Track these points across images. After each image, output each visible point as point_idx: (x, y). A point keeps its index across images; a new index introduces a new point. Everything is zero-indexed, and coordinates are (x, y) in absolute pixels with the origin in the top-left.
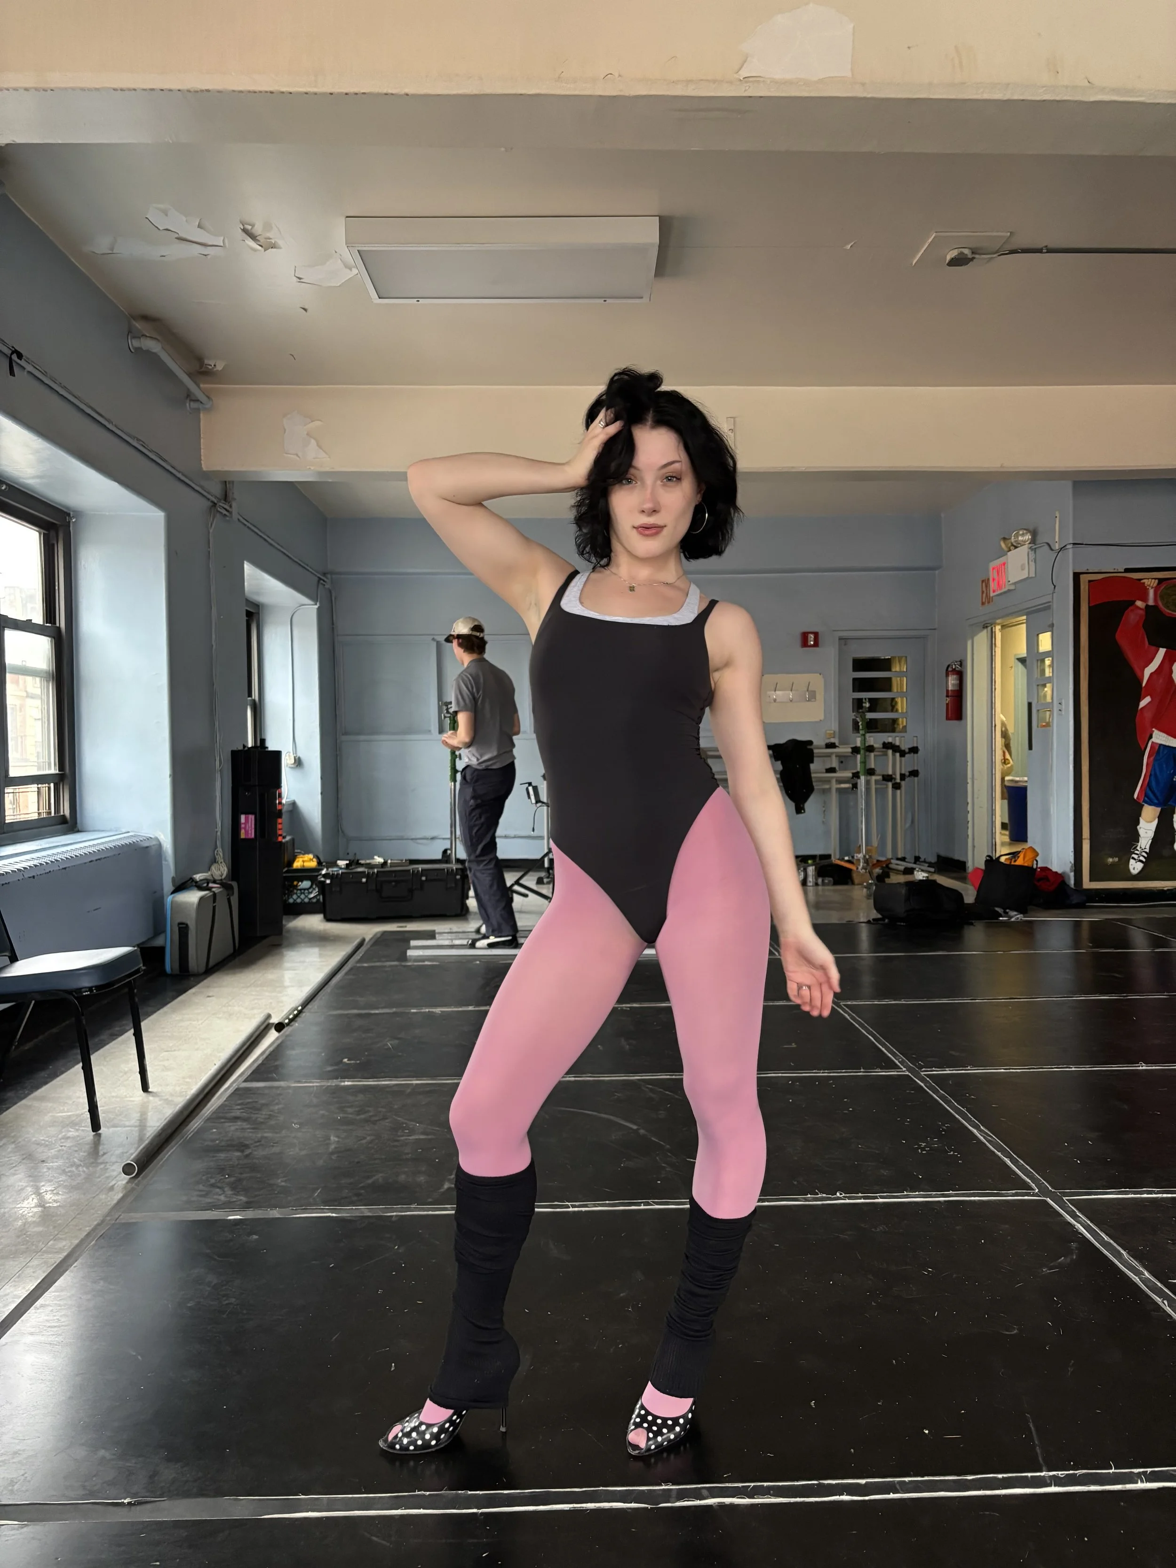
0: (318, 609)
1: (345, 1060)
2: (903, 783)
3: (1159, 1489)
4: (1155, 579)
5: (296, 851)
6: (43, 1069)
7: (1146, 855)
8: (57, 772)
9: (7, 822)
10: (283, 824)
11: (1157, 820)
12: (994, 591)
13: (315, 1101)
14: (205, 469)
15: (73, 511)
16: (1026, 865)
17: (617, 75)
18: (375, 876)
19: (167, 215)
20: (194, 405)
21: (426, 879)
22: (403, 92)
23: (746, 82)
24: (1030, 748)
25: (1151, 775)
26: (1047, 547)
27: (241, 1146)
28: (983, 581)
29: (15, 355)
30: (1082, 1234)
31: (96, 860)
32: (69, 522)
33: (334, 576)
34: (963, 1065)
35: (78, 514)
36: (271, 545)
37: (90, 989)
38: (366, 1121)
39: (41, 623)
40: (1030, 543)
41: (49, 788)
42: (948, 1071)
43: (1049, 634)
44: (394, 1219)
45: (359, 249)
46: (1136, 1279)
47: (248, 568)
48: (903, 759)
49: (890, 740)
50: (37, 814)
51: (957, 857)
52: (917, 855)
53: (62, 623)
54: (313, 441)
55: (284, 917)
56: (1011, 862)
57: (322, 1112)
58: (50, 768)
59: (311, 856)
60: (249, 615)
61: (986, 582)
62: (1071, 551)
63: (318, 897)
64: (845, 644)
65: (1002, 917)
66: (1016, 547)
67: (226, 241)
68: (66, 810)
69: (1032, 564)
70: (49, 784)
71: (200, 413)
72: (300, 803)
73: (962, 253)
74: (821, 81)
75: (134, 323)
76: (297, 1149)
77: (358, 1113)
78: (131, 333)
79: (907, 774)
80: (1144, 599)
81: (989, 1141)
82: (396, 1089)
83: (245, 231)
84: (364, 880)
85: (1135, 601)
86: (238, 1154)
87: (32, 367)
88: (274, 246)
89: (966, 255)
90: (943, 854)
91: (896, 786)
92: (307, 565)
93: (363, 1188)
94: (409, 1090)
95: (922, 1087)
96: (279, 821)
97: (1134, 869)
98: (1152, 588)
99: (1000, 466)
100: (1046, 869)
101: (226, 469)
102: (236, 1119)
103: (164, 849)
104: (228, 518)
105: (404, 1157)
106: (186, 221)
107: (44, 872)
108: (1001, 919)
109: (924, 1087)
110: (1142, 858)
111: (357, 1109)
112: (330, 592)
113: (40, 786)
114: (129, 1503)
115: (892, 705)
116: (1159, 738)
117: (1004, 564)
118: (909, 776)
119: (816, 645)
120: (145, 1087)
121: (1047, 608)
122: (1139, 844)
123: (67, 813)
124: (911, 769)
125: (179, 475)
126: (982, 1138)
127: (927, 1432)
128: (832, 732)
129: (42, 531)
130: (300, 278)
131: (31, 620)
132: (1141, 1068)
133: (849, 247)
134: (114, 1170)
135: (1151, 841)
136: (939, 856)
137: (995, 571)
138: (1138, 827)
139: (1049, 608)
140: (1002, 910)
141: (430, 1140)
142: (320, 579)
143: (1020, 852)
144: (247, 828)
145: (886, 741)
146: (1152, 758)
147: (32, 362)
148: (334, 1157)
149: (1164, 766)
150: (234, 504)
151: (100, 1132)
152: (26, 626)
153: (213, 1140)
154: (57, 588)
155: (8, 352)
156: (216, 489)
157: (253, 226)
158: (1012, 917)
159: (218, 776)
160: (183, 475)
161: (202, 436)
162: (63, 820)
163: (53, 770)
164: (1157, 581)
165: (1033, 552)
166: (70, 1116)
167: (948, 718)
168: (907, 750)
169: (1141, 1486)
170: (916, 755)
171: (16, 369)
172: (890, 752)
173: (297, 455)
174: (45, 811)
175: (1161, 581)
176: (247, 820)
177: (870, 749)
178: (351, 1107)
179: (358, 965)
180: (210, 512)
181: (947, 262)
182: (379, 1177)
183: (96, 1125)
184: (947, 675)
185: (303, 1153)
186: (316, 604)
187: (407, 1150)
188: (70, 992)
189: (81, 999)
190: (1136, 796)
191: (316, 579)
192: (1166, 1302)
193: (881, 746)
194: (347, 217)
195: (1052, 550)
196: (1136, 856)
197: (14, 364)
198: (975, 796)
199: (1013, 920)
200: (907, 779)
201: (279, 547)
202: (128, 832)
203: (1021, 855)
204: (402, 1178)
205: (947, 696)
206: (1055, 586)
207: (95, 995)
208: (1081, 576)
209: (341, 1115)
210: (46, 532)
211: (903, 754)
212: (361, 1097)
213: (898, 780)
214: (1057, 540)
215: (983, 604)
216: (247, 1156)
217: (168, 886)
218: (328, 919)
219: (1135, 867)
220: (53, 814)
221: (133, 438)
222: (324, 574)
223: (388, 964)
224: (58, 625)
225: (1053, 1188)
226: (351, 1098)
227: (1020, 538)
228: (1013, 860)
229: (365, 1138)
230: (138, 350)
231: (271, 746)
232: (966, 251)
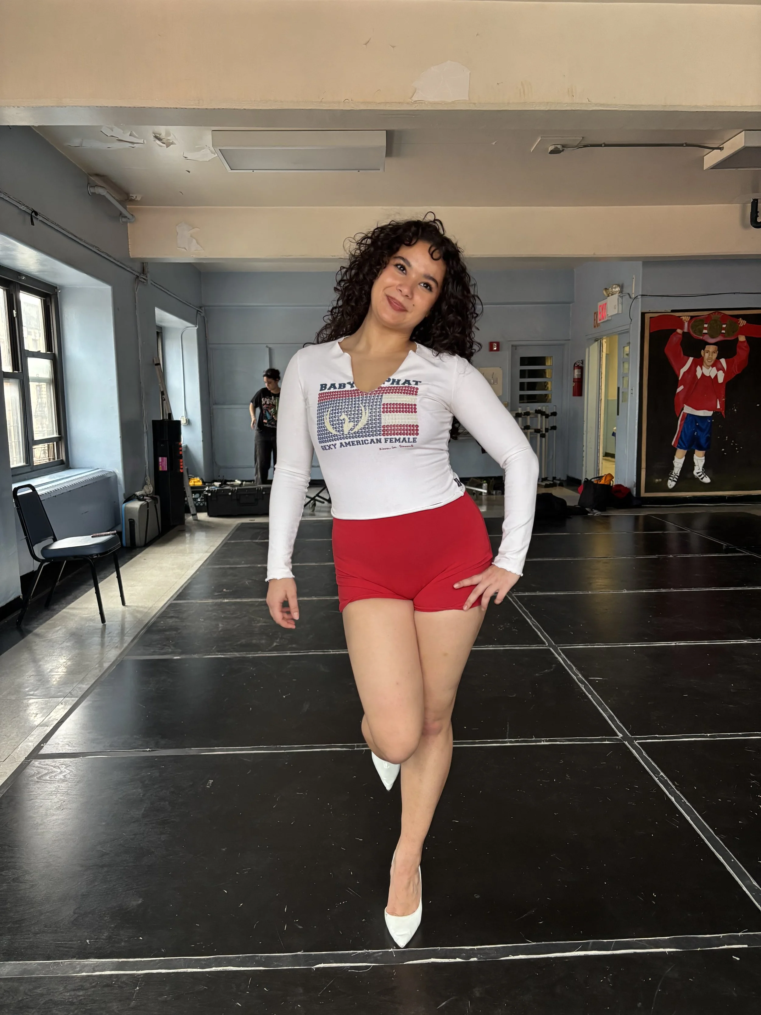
0: (197, 329)
1: (225, 590)
2: (547, 434)
3: (549, 745)
4: (689, 316)
5: (189, 475)
6: (69, 595)
7: (677, 477)
8: (58, 436)
9: (35, 464)
10: (183, 462)
11: (684, 458)
12: (600, 320)
13: (210, 609)
14: (131, 257)
15: (59, 286)
16: (606, 484)
17: (350, 100)
18: (236, 491)
19: (112, 131)
20: (124, 220)
21: (266, 494)
22: (242, 108)
23: (416, 103)
24: (618, 414)
25: (682, 432)
26: (628, 296)
27: (176, 629)
28: (595, 313)
29: (34, 213)
30: (559, 661)
31: (85, 486)
32: (57, 292)
33: (206, 308)
34: (534, 591)
35: (62, 287)
36: (170, 295)
37: (97, 555)
38: (236, 618)
39: (44, 352)
40: (619, 293)
41: (53, 444)
42: (527, 594)
43: (628, 347)
44: (250, 658)
45: (220, 149)
46: (575, 678)
47: (158, 311)
48: (547, 419)
49: (539, 408)
50: (48, 460)
51: (577, 477)
52: (554, 476)
53: (56, 350)
54: (194, 241)
55: (185, 514)
56: (598, 482)
57: (214, 614)
58: (53, 434)
59: (198, 479)
60: (158, 333)
61: (596, 313)
62: (640, 300)
63: (204, 503)
64: (516, 349)
65: (589, 513)
66: (612, 295)
67: (145, 141)
68: (63, 457)
69: (620, 306)
70: (53, 442)
71: (127, 223)
72: (190, 446)
73: (557, 148)
74: (453, 102)
75: (91, 177)
76: (203, 630)
77: (232, 614)
78: (90, 184)
79: (550, 428)
80: (682, 328)
81: (533, 625)
82: (251, 603)
83: (156, 137)
84: (230, 494)
85: (676, 329)
86: (175, 632)
87: (42, 218)
88: (172, 143)
89: (559, 148)
90: (571, 475)
91: (543, 436)
92: (190, 304)
93: (235, 646)
94: (257, 604)
95: (510, 601)
96: (181, 460)
97: (670, 485)
98: (687, 321)
99: (593, 254)
100: (619, 486)
101: (144, 257)
102: (172, 617)
103: (119, 478)
104: (145, 284)
105: (255, 633)
106: (123, 133)
107: (60, 493)
108: (589, 514)
109: (512, 601)
110: (675, 479)
111: (232, 612)
112: (204, 317)
113: (49, 444)
114: (149, 751)
115: (544, 386)
116: (688, 410)
117: (606, 304)
118: (551, 429)
119: (498, 350)
120: (124, 603)
121: (627, 332)
122: (674, 471)
123: (64, 458)
124: (552, 425)
125: (118, 263)
126: (531, 624)
127: (465, 727)
128: (507, 403)
129: (43, 299)
130: (186, 158)
131: (40, 351)
132: (624, 592)
133: (494, 143)
134: (116, 640)
135: (680, 469)
136: (568, 477)
137: (601, 308)
138: (674, 462)
139: (628, 332)
140: (590, 509)
141: (267, 626)
142: (198, 311)
143: (603, 476)
144: (163, 465)
145: (537, 409)
146: (683, 422)
147: (42, 215)
148: (221, 633)
149: (690, 426)
150: (148, 275)
151: (105, 623)
152: (37, 355)
153: (162, 627)
154: (52, 331)
155: (30, 212)
156: (138, 268)
157: (160, 135)
158: (595, 513)
159: (145, 434)
160: (121, 263)
161: (129, 237)
162: (62, 462)
163: (56, 435)
164: (690, 317)
165: (621, 298)
166: (89, 617)
167: (574, 395)
168: (550, 414)
169: (542, 743)
170: (555, 417)
171: (34, 220)
172: (539, 415)
173: (185, 249)
174: (52, 457)
175: (692, 317)
176: (162, 460)
177: (527, 414)
178: (229, 611)
179: (229, 542)
180: (135, 280)
181: (549, 151)
182: (243, 641)
183: (103, 620)
184: (574, 369)
185: (206, 631)
186: (196, 327)
187: (256, 629)
188: (87, 556)
189: (93, 559)
190: (673, 443)
191: (196, 311)
192: (583, 686)
193: (534, 412)
194: (213, 131)
195: (630, 298)
196: (671, 478)
197: (33, 217)
198: (588, 443)
199: (595, 515)
200: (550, 431)
201: (174, 296)
202: (98, 469)
203: (604, 478)
204: (254, 641)
205: (574, 382)
206: (631, 320)
207: (100, 557)
208: (646, 315)
209: (224, 615)
210: (44, 299)
211: (547, 416)
212: (233, 607)
213: (544, 432)
214: (633, 292)
215: (595, 327)
216: (179, 633)
217: (121, 498)
218: (210, 515)
219: (671, 484)
220: (56, 459)
221: (93, 246)
222: (200, 307)
223: (245, 541)
224: (54, 352)
225: (555, 643)
226: (228, 607)
227: (614, 290)
228: (599, 481)
229: (235, 625)
230: (94, 194)
231: (175, 418)
232: (559, 147)
